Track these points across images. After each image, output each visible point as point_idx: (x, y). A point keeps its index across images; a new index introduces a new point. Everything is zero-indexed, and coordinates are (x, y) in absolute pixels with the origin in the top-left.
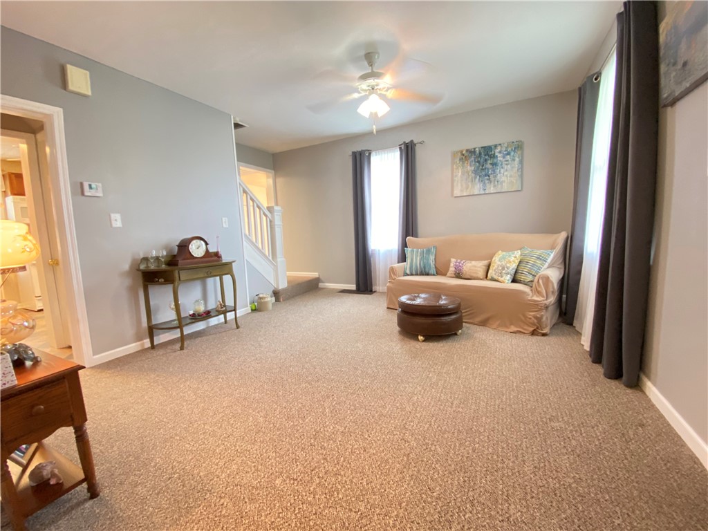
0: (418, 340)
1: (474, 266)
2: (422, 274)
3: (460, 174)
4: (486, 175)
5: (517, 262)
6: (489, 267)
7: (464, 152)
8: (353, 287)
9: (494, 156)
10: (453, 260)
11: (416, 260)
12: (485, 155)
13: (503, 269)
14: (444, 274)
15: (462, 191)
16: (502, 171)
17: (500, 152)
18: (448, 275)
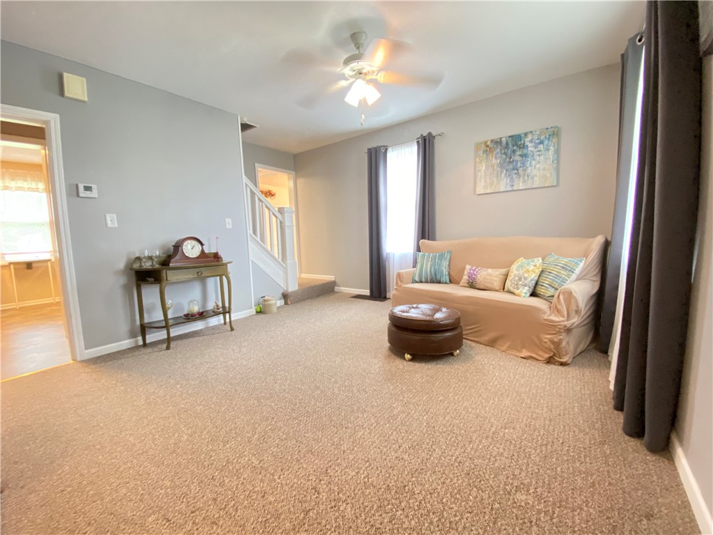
0: (404, 359)
1: (489, 275)
2: (432, 282)
3: (484, 168)
4: (514, 169)
5: (538, 271)
6: (506, 276)
7: (489, 143)
8: (367, 292)
9: (524, 146)
10: (468, 267)
11: (427, 265)
12: (513, 146)
13: (520, 279)
14: (457, 283)
15: (485, 187)
16: (533, 162)
17: (531, 141)
18: (461, 283)
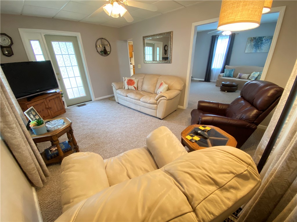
1: (245, 76)
2: (228, 77)
3: (249, 45)
4: (258, 47)
5: (258, 75)
6: (249, 76)
7: (252, 38)
8: (203, 80)
9: (262, 41)
10: (239, 73)
11: (227, 73)
12: (259, 40)
13: (253, 77)
14: (235, 77)
15: (248, 51)
16: (264, 45)
17: (264, 39)
18: (237, 77)
